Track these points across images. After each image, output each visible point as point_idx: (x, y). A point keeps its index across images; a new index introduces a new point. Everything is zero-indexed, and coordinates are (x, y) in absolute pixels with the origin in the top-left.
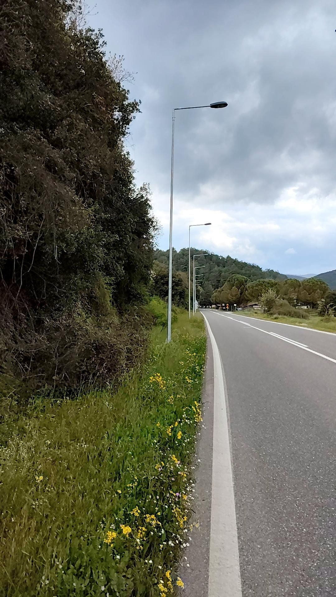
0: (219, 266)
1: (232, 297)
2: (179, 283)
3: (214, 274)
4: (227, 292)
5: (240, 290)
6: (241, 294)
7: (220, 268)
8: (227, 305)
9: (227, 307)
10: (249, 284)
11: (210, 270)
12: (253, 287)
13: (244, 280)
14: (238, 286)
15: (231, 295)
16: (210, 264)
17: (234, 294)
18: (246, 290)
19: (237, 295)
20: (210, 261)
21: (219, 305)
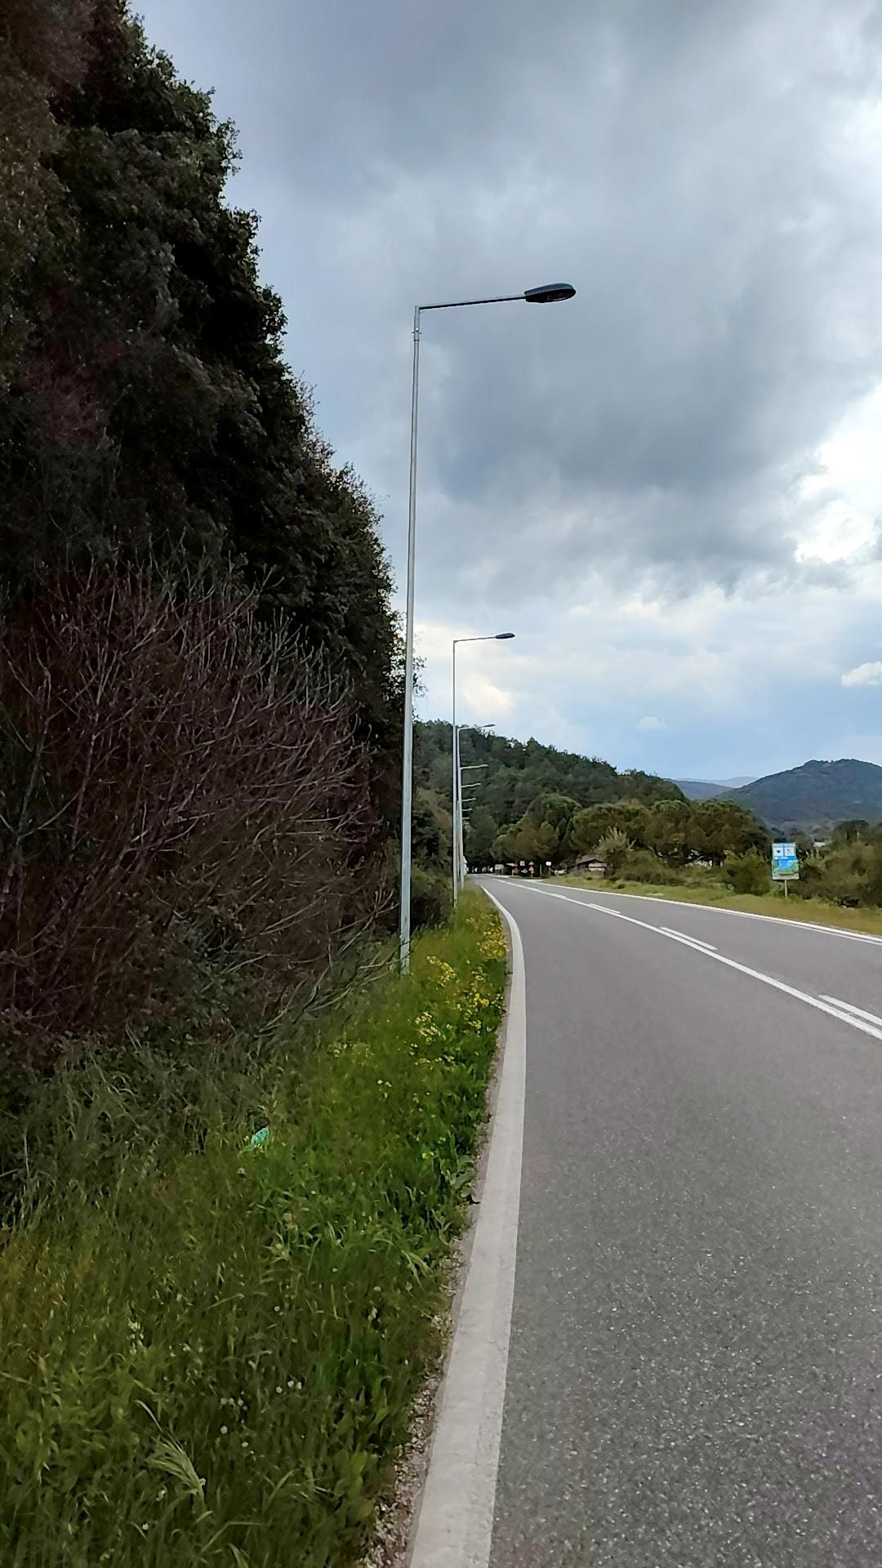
0: (508, 766)
1: (540, 845)
3: (496, 787)
4: (528, 833)
5: (558, 829)
6: (561, 838)
7: (512, 771)
8: (531, 863)
9: (531, 869)
10: (578, 815)
13: (565, 805)
14: (554, 821)
15: (538, 841)
17: (544, 838)
18: (572, 828)
19: (552, 840)
20: (485, 754)
21: (512, 865)
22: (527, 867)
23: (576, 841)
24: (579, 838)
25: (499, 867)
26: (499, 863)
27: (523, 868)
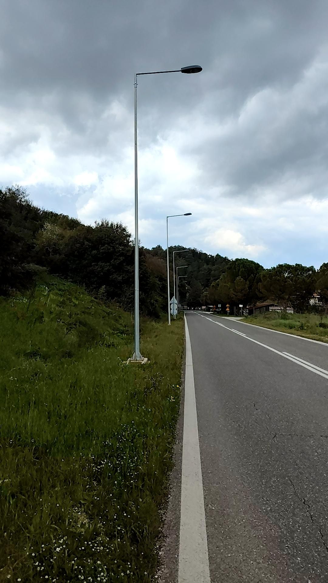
3: (203, 273)
5: (248, 282)
6: (250, 288)
7: (209, 266)
8: (227, 305)
9: (227, 310)
11: (199, 269)
14: (245, 276)
15: (233, 289)
17: (238, 288)
18: (259, 281)
19: (244, 289)
20: (198, 260)
21: (212, 306)
22: (224, 307)
23: (263, 290)
24: (264, 287)
26: (203, 306)
27: (219, 308)
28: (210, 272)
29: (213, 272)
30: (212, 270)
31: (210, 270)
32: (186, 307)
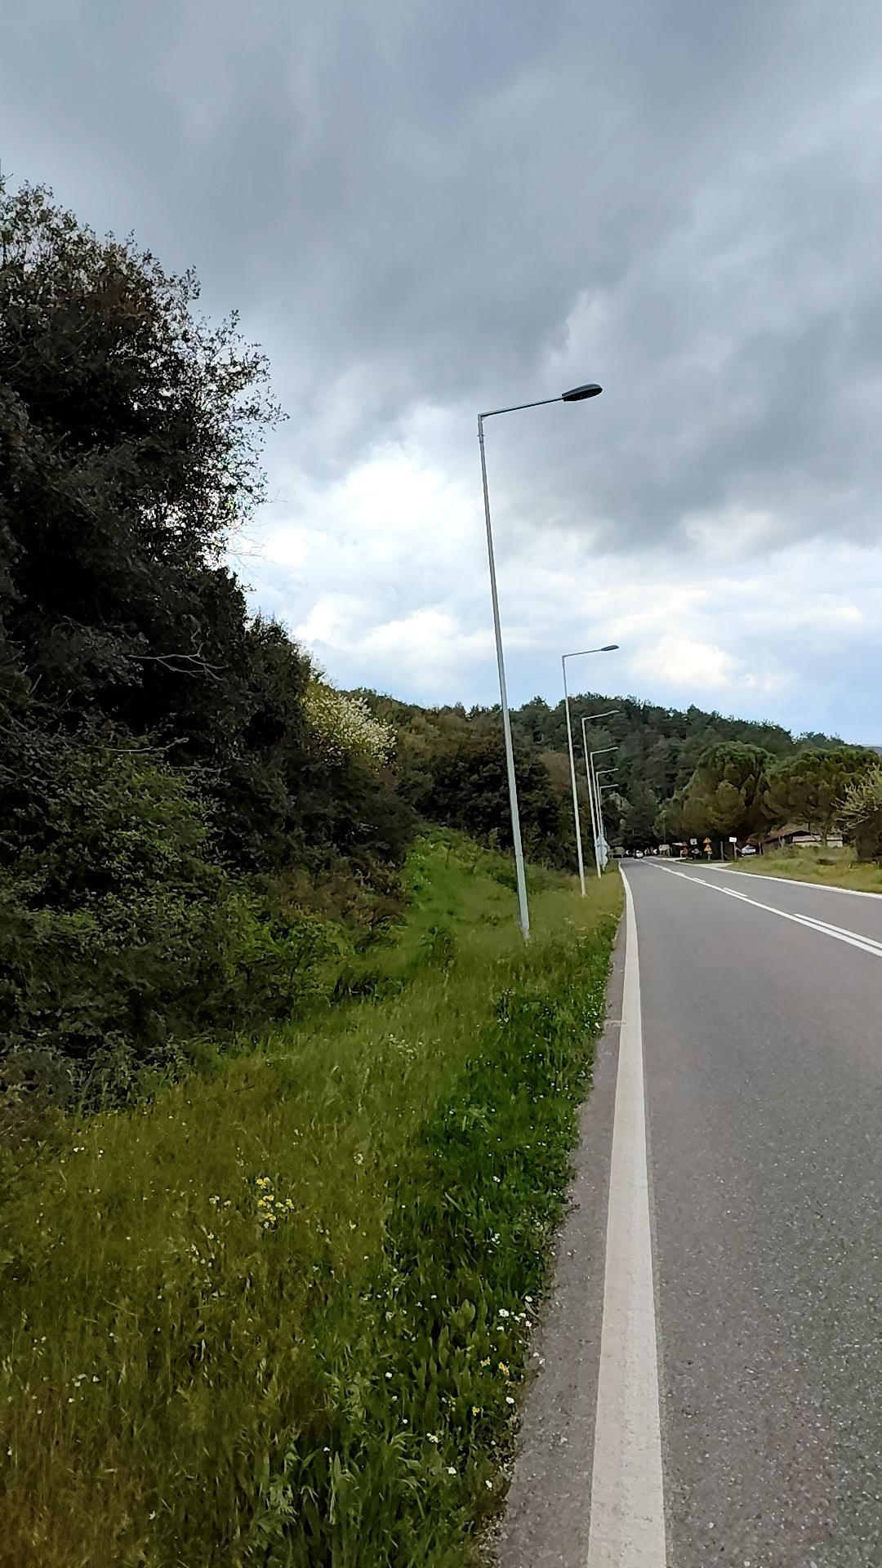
0: (667, 736)
1: (719, 815)
2: (536, 778)
3: (657, 759)
4: (703, 800)
5: (743, 791)
6: (748, 802)
7: (674, 742)
8: (707, 841)
9: (708, 849)
10: (772, 769)
11: (645, 749)
12: (786, 776)
13: (752, 755)
14: (737, 780)
15: (714, 807)
16: (642, 731)
17: (725, 804)
18: (765, 787)
19: (735, 806)
20: (642, 725)
21: (680, 844)
22: (701, 846)
23: (773, 805)
24: (776, 800)
25: (664, 848)
26: (663, 843)
27: (693, 847)
28: (675, 757)
29: (682, 755)
30: (680, 751)
31: (674, 752)
32: (620, 850)
